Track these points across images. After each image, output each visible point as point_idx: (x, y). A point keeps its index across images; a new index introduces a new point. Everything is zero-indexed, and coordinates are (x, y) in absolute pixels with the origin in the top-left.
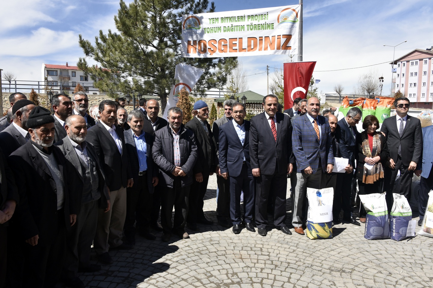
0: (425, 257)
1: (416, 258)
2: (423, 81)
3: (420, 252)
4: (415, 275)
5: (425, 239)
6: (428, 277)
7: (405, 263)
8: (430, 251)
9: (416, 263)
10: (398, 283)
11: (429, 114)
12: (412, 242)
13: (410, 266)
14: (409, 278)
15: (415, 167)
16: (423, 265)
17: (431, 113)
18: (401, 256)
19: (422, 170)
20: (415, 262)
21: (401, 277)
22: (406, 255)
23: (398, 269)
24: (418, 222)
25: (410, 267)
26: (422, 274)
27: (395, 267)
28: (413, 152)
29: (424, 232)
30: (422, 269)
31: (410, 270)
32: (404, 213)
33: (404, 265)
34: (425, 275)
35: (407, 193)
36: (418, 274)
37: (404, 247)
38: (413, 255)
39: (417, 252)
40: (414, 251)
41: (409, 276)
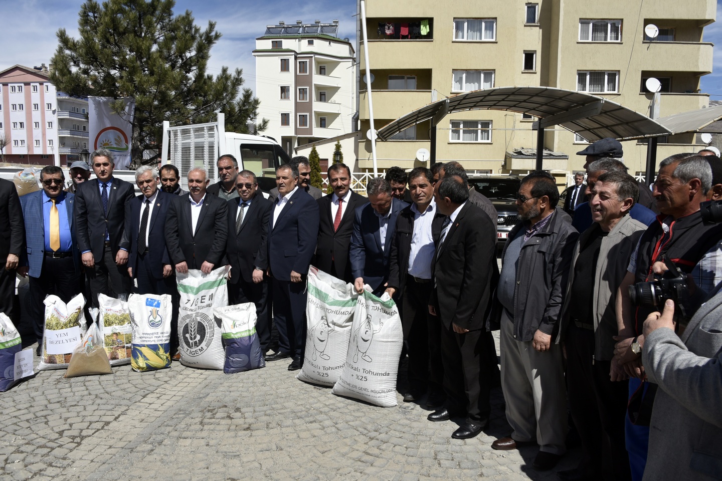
0: (50, 403)
1: (36, 409)
2: (34, 120)
3: (43, 397)
4: (35, 436)
5: (49, 374)
6: (57, 433)
7: (18, 424)
8: (57, 391)
9: (37, 417)
10: (8, 462)
11: (33, 174)
12: (29, 386)
13: (28, 425)
14: (27, 446)
15: (16, 263)
16: (48, 417)
17: (37, 172)
18: (11, 414)
19: (29, 266)
20: (35, 417)
21: (13, 449)
22: (20, 410)
23: (7, 439)
24: (37, 351)
25: (27, 428)
26: (48, 431)
27: (3, 436)
28: (10, 237)
29: (45, 364)
30: (46, 423)
31: (28, 431)
32: (7, 342)
33: (18, 428)
34: (51, 432)
35: (10, 308)
36: (41, 433)
37: (16, 398)
38: (31, 406)
39: (37, 399)
40: (32, 400)
41: (26, 441)
